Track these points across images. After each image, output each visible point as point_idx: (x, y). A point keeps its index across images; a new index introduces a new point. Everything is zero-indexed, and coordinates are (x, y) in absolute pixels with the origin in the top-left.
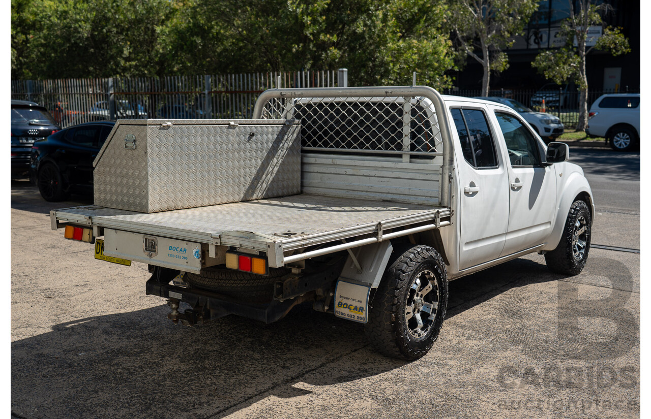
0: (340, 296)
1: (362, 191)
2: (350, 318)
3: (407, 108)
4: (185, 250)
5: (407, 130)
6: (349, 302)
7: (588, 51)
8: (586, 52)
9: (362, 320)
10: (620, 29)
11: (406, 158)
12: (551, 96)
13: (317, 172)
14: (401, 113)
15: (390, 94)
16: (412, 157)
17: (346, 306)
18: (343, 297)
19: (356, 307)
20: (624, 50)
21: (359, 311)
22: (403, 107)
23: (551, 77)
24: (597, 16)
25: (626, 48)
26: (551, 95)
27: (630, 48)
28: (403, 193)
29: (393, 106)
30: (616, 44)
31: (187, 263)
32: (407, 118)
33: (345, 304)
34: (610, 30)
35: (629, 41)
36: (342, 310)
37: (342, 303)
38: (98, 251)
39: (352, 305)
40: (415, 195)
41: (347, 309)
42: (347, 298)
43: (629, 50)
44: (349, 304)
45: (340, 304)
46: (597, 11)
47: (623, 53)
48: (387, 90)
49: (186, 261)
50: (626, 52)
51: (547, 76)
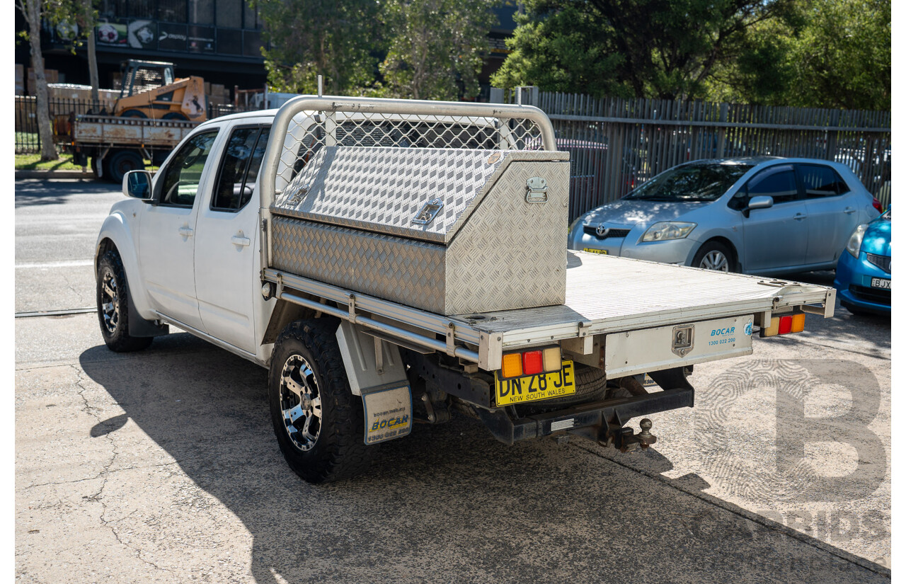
14: (496, 138)
31: (734, 345)
38: (504, 391)
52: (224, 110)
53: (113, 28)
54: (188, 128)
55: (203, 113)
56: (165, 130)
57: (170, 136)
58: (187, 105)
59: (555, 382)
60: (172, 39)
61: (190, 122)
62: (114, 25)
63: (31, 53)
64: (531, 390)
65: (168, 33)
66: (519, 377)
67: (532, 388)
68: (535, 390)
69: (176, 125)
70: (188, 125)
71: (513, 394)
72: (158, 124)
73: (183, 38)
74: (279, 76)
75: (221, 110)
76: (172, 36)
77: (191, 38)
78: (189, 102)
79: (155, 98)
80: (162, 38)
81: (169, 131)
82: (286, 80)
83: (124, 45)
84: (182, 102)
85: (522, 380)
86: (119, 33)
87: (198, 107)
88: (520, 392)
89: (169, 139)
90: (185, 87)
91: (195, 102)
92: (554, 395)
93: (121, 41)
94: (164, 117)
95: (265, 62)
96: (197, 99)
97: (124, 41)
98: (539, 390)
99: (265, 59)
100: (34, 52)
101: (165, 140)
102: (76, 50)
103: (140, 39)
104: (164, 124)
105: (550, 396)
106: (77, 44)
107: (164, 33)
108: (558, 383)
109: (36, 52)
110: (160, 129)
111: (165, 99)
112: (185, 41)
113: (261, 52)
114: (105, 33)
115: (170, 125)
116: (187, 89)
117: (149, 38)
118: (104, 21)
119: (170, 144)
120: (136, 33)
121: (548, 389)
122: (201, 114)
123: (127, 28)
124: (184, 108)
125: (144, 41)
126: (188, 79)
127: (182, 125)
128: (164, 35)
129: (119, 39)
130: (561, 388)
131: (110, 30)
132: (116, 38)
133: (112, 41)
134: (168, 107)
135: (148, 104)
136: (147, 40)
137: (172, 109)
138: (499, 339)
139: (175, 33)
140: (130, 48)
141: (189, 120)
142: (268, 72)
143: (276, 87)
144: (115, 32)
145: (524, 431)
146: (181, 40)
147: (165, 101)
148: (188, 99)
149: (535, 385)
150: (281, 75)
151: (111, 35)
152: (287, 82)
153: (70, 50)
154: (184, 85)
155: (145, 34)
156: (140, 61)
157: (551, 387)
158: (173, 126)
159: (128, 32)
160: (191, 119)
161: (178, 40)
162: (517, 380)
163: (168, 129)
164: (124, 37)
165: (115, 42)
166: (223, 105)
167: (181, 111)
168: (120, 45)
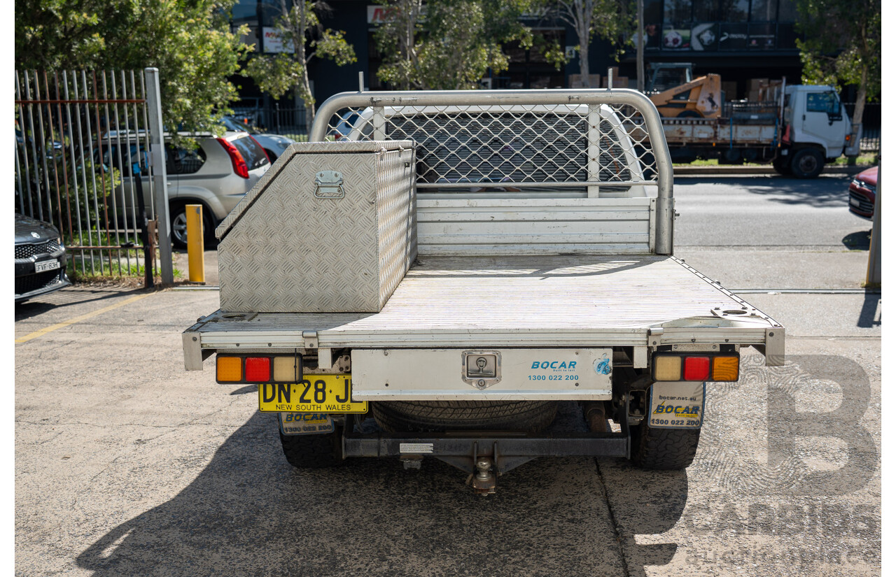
0: (660, 397)
1: (522, 244)
2: (674, 425)
3: (594, 121)
4: (573, 364)
5: (594, 151)
6: (675, 403)
7: (309, 59)
8: (306, 59)
9: (695, 425)
10: (343, 34)
11: (594, 191)
12: (241, 115)
13: (439, 221)
14: (584, 127)
15: (577, 100)
16: (602, 189)
17: (670, 409)
18: (664, 398)
19: (687, 407)
20: (349, 59)
21: (692, 413)
22: (587, 119)
23: (267, 89)
24: (313, 15)
25: (351, 57)
26: (241, 113)
27: (356, 56)
28: (591, 241)
29: (572, 117)
30: (338, 51)
31: (577, 385)
32: (594, 136)
33: (668, 407)
34: (330, 34)
35: (355, 49)
36: (663, 416)
37: (663, 407)
38: (269, 397)
39: (681, 407)
40: (611, 243)
41: (673, 413)
42: (672, 398)
43: (355, 59)
44: (675, 406)
45: (660, 409)
46: (313, 10)
47: (348, 63)
48: (572, 95)
49: (575, 381)
50: (352, 62)
51: (262, 87)
52: (737, 106)
53: (678, 34)
54: (701, 125)
55: (718, 110)
56: (677, 127)
57: (682, 133)
58: (703, 102)
59: (337, 397)
60: (733, 39)
61: (704, 119)
62: (679, 31)
63: (580, 64)
64: (302, 400)
65: (729, 33)
66: (289, 383)
67: (305, 398)
68: (309, 401)
69: (689, 122)
70: (700, 123)
71: (280, 401)
72: (672, 122)
73: (744, 37)
74: (816, 67)
75: (734, 106)
76: (733, 36)
77: (751, 36)
78: (704, 100)
79: (672, 98)
80: (723, 39)
81: (680, 129)
82: (823, 71)
83: (687, 49)
84: (697, 100)
85: (293, 387)
86: (683, 38)
87: (713, 104)
88: (288, 400)
89: (680, 136)
90: (701, 86)
91: (711, 99)
92: (334, 410)
93: (685, 45)
94: (680, 115)
95: (801, 54)
96: (713, 96)
97: (687, 44)
98: (313, 402)
99: (800, 51)
100: (582, 63)
101: (676, 137)
102: (619, 58)
103: (701, 41)
104: (677, 122)
105: (329, 410)
106: (620, 52)
107: (726, 34)
108: (342, 397)
109: (584, 63)
110: (674, 126)
111: (682, 98)
112: (746, 40)
113: (796, 44)
114: (670, 39)
115: (683, 122)
116: (703, 87)
117: (711, 40)
118: (670, 29)
119: (681, 141)
120: (698, 37)
121: (327, 402)
122: (715, 110)
123: (691, 33)
124: (700, 106)
125: (706, 43)
126: (705, 77)
127: (695, 123)
128: (725, 36)
129: (682, 44)
130: (346, 403)
131: (675, 36)
132: (680, 43)
133: (676, 46)
134: (684, 105)
135: (666, 103)
136: (708, 42)
137: (688, 107)
138: (195, 339)
139: (735, 33)
140: (692, 50)
141: (704, 117)
142: (804, 64)
143: (811, 79)
144: (679, 38)
145: (361, 447)
146: (742, 39)
147: (682, 100)
148: (704, 96)
149: (310, 395)
150: (819, 66)
151: (675, 41)
152: (825, 72)
153: (614, 58)
154: (700, 83)
155: (707, 37)
156: (661, 64)
157: (331, 400)
158: (686, 123)
159: (691, 36)
160: (706, 116)
161: (739, 39)
162: (286, 386)
163: (680, 126)
164: (687, 42)
165: (679, 47)
166: (736, 101)
167: (696, 109)
168: (683, 49)
